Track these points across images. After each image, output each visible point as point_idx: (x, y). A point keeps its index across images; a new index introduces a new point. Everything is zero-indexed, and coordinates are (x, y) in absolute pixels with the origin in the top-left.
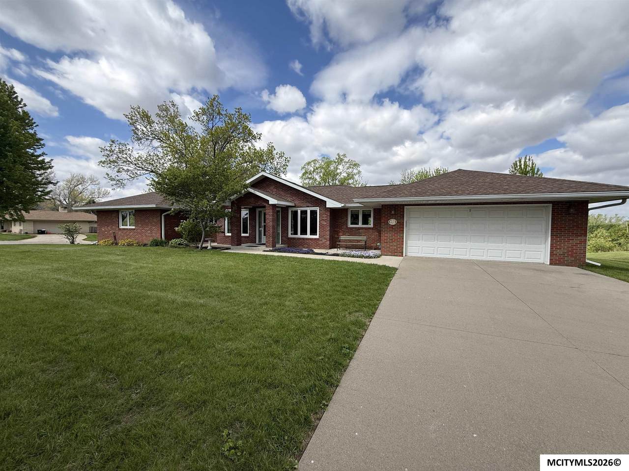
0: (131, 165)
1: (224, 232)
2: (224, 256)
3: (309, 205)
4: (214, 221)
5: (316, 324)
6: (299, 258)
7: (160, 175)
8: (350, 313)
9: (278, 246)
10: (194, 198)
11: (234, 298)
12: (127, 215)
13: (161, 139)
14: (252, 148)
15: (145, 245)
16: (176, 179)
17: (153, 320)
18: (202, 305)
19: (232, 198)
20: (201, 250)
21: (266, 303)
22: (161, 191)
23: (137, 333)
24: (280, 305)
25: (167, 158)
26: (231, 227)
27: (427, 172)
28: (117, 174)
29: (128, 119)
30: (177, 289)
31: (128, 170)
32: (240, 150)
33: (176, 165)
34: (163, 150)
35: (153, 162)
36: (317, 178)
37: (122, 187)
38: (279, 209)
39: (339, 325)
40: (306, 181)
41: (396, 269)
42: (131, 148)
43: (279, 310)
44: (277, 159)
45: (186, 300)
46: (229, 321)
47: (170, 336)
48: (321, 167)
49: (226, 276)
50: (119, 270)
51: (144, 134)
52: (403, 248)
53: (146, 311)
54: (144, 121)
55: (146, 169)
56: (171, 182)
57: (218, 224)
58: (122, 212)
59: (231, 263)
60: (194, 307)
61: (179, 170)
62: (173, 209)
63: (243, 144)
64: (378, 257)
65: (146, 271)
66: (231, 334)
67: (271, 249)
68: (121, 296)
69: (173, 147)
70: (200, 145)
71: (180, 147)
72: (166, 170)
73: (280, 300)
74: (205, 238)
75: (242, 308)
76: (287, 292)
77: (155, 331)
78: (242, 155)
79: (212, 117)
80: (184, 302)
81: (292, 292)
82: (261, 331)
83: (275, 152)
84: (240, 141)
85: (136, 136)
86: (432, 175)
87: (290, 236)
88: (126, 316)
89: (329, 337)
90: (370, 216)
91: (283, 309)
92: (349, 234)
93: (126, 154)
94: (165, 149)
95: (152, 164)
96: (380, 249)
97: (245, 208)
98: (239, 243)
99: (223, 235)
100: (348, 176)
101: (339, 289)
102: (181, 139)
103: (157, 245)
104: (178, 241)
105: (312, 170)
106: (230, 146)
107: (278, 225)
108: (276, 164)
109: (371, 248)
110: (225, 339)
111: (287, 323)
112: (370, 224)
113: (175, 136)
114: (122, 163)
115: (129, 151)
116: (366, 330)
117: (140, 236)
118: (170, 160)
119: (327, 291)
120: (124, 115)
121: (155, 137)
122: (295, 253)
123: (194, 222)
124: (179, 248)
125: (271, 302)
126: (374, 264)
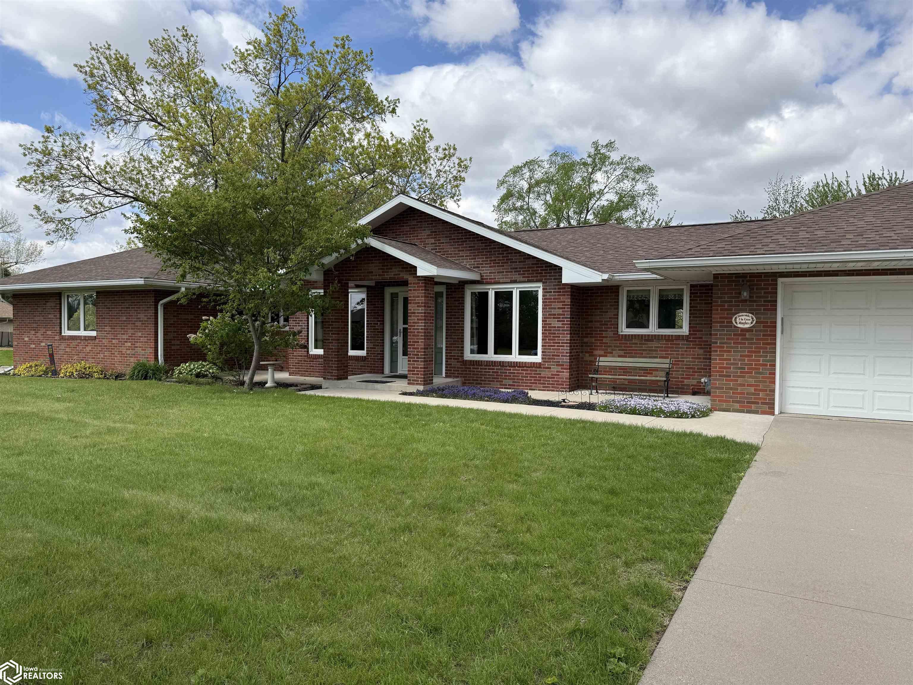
0: (90, 183)
1: (306, 347)
2: (306, 406)
3: (516, 277)
4: (282, 319)
5: (536, 589)
6: (490, 412)
7: (156, 206)
8: (627, 564)
9: (439, 381)
10: (233, 262)
11: (328, 512)
12: (79, 304)
13: (159, 120)
14: (373, 134)
15: (119, 377)
16: (192, 215)
17: (135, 562)
18: (251, 529)
19: (327, 260)
20: (251, 389)
21: (407, 528)
22: (157, 245)
23: (98, 592)
24: (443, 533)
25: (172, 166)
26: (324, 333)
27: (839, 185)
28: (60, 206)
29: (83, 76)
30: (192, 487)
31: (82, 198)
32: (345, 141)
33: (192, 181)
34: (161, 145)
35: (140, 176)
36: (539, 206)
37: (68, 236)
38: (442, 289)
39: (598, 595)
40: (509, 218)
41: (753, 449)
42: (90, 145)
43: (441, 546)
44: (438, 163)
45: (213, 515)
46: (316, 572)
47: (173, 602)
48: (549, 181)
49: (309, 455)
50: (60, 437)
51: (120, 108)
52: (773, 391)
53: (119, 537)
54: (119, 79)
55: (123, 192)
56: (182, 224)
57: (293, 326)
58: (68, 296)
59: (323, 424)
60: (230, 532)
61: (201, 193)
62: (183, 289)
63: (352, 126)
64: (704, 414)
65: (120, 439)
66: (319, 604)
67: (421, 388)
68: (61, 499)
69: (186, 138)
70: (248, 131)
71: (200, 138)
72: (169, 195)
73: (441, 519)
74: (259, 360)
75: (346, 538)
76: (460, 500)
77: (139, 588)
78: (350, 155)
79: (277, 61)
80: (208, 520)
81: (473, 501)
82: (394, 600)
83: (431, 145)
84: (345, 120)
85: (100, 114)
86: (855, 193)
87: (468, 356)
88: (73, 548)
89: (570, 625)
90: (680, 304)
91: (451, 545)
92: (622, 353)
93: (79, 159)
94: (166, 143)
95: (138, 182)
96: (708, 393)
97: (357, 286)
98: (341, 372)
99: (303, 352)
100: (620, 199)
101: (596, 496)
102: (204, 117)
103: (146, 378)
104: (194, 366)
105: (526, 186)
106: (321, 131)
107: (438, 329)
108: (434, 175)
109: (681, 391)
110: (304, 618)
111: (460, 583)
112: (681, 327)
113: (189, 111)
114: (70, 180)
115: (85, 150)
116: (672, 613)
117: (106, 354)
118: (179, 170)
119: (565, 502)
120: (76, 65)
121: (143, 117)
122: (481, 399)
123: (234, 320)
124: (198, 384)
125: (420, 524)
126: (691, 434)
